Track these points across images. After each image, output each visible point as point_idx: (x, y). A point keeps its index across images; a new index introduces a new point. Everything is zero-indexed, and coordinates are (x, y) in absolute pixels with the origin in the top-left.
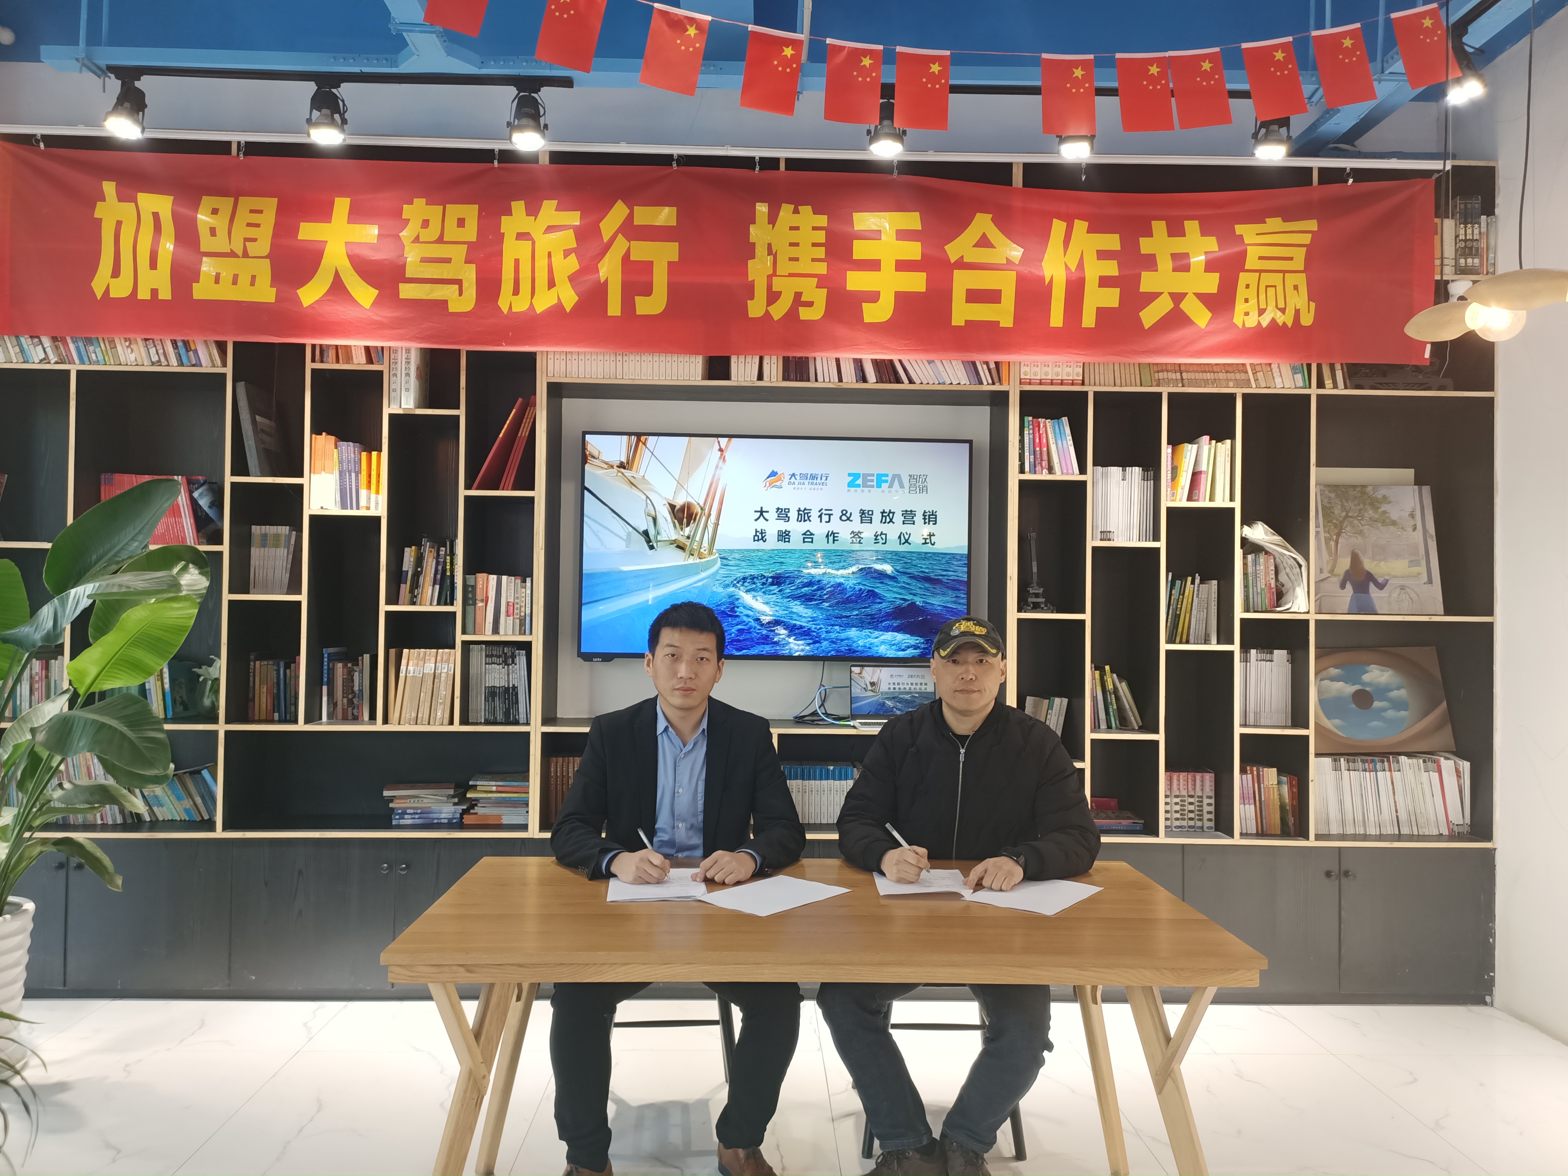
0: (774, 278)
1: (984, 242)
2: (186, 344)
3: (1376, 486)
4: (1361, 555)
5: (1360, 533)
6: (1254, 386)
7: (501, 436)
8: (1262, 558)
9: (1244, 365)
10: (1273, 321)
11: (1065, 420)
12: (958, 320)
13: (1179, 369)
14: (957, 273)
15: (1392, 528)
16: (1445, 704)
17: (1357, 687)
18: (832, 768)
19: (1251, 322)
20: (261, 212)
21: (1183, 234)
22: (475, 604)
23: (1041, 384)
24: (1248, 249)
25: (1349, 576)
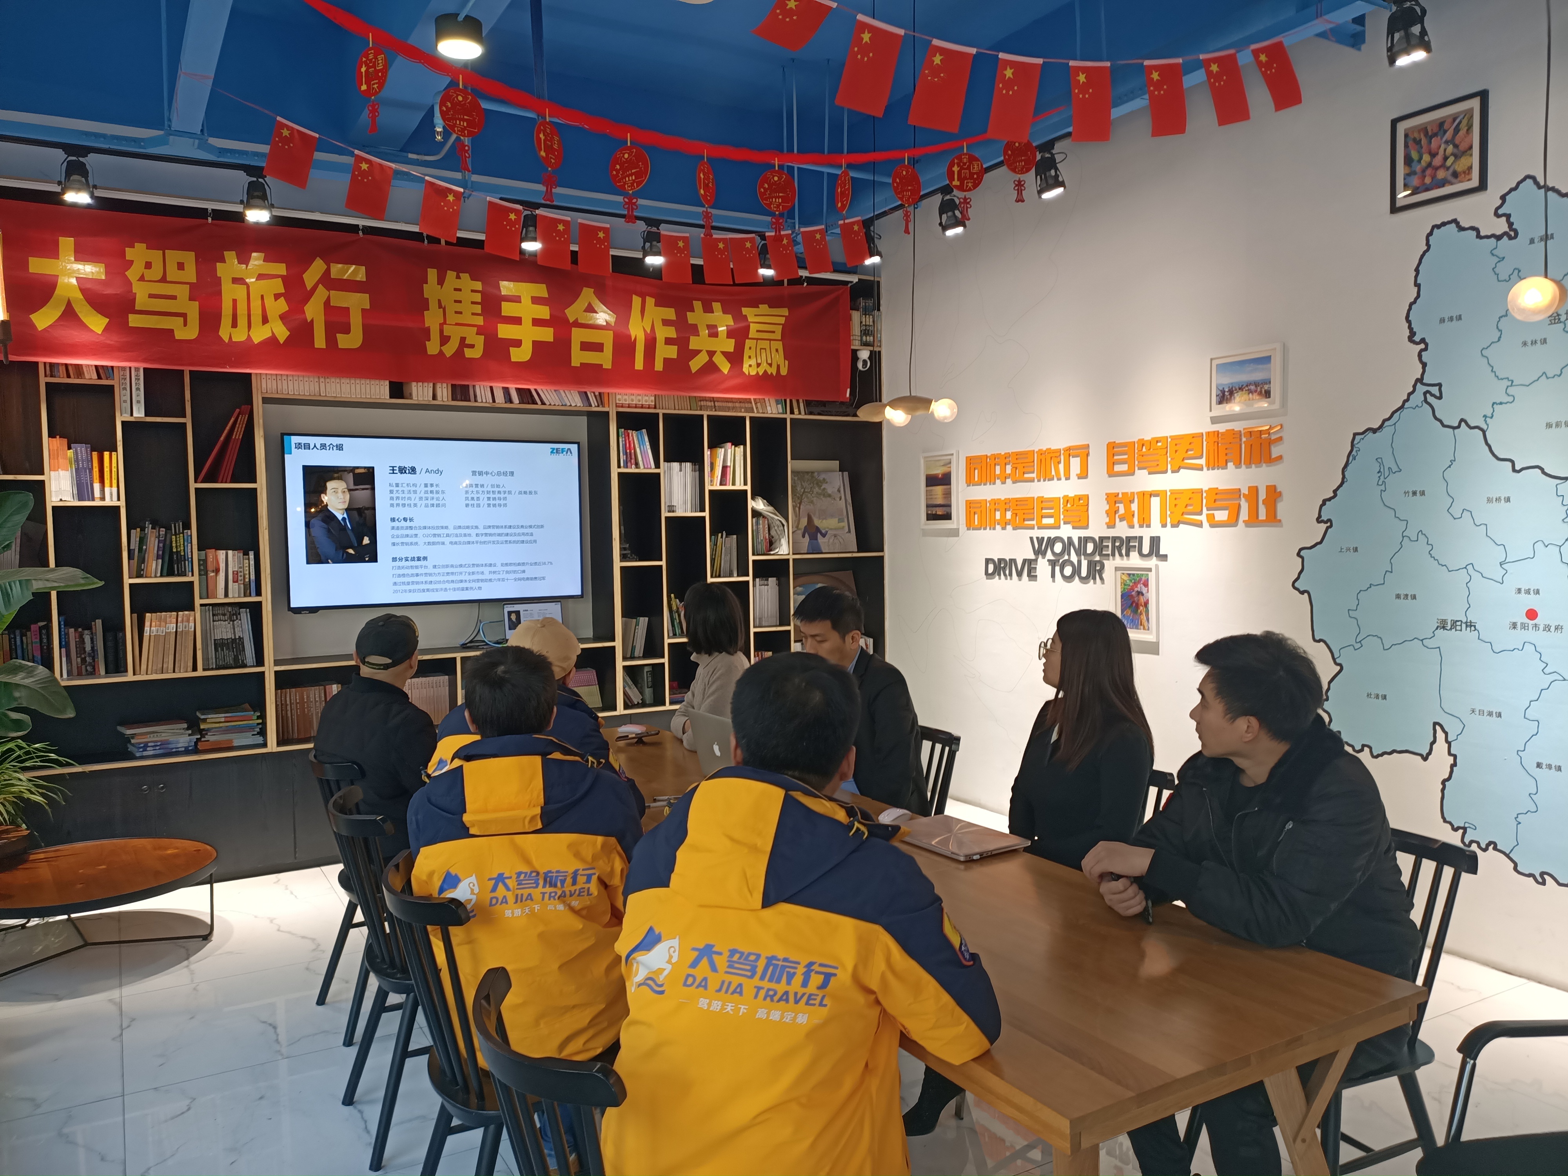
0: (445, 326)
1: (590, 309)
3: (819, 472)
4: (812, 516)
5: (812, 502)
6: (756, 411)
7: (221, 439)
8: (763, 522)
9: (750, 399)
10: (765, 371)
11: (644, 431)
12: (576, 362)
13: (713, 400)
14: (573, 330)
15: (828, 499)
19: (753, 373)
21: (712, 311)
22: (209, 574)
23: (629, 407)
24: (751, 324)
25: (806, 530)
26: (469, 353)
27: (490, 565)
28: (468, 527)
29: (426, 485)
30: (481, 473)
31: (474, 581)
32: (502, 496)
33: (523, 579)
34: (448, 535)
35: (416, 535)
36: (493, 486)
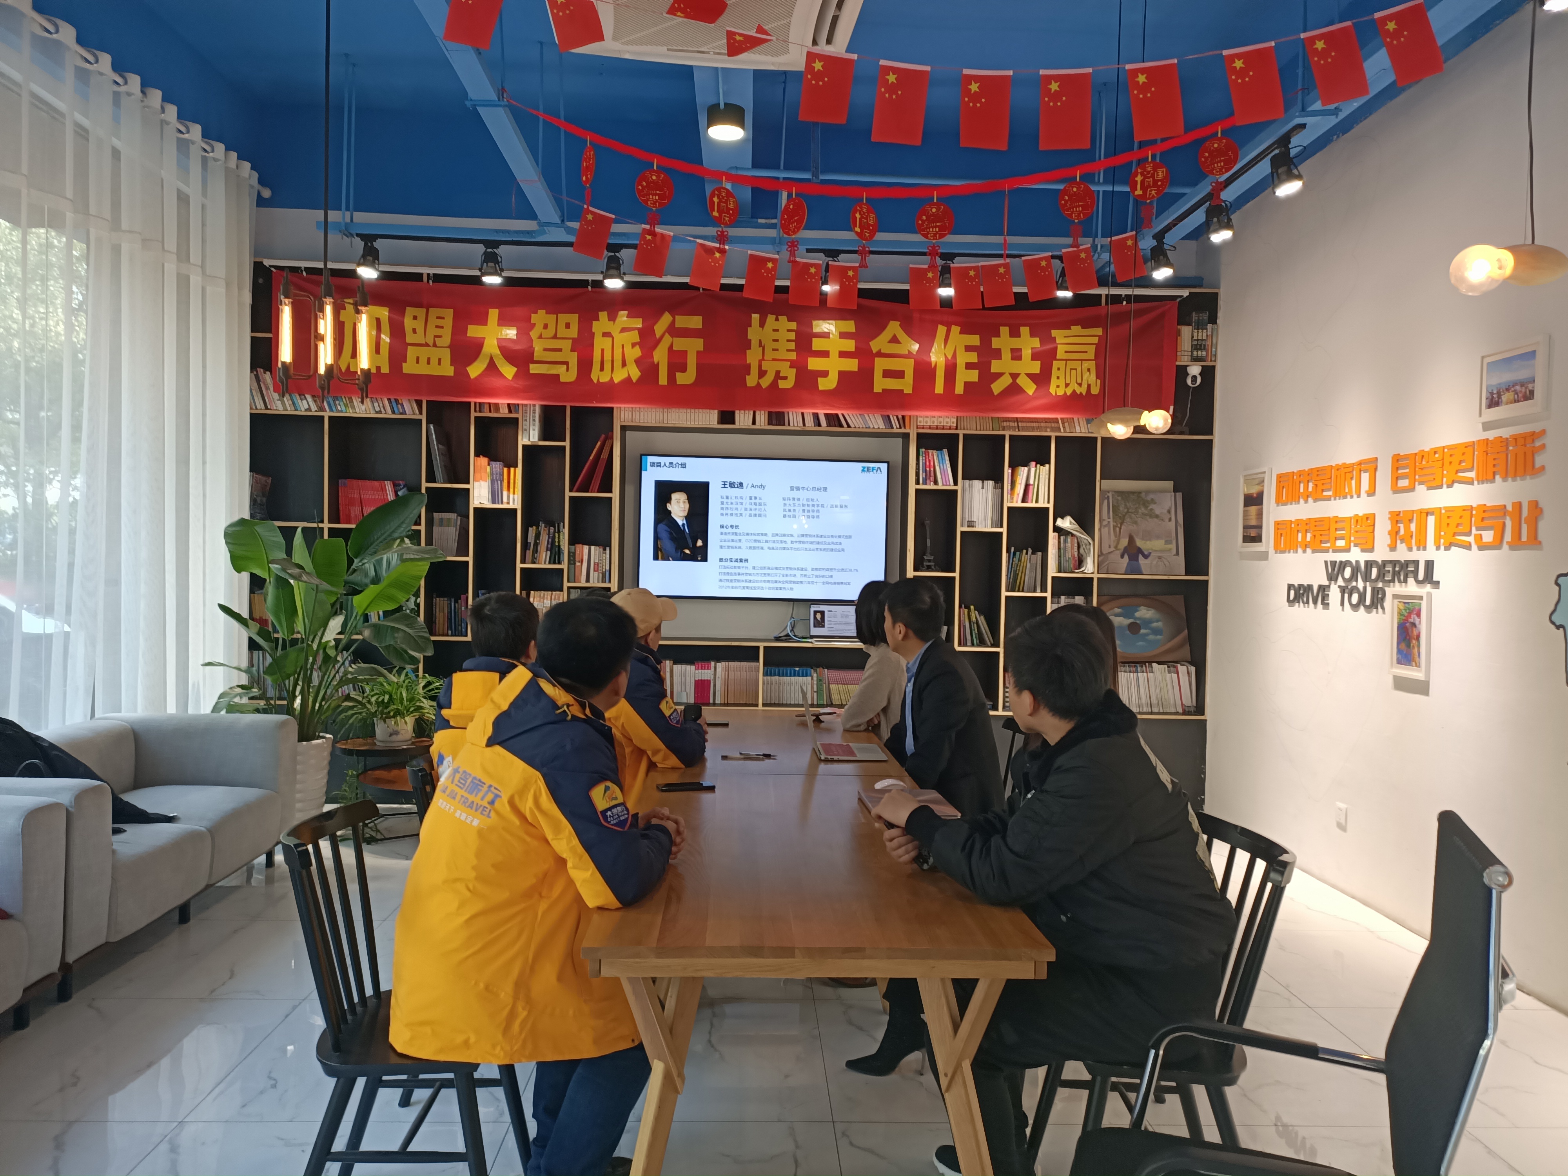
0: (763, 362)
1: (894, 340)
2: (397, 400)
3: (1148, 492)
4: (1134, 536)
5: (1136, 523)
6: (1062, 431)
7: (591, 458)
8: (1069, 539)
9: (1057, 419)
10: (1074, 391)
11: (945, 451)
12: (877, 389)
13: (1017, 420)
14: (877, 359)
15: (1156, 520)
16: (1186, 631)
17: (1131, 620)
18: (797, 669)
19: (1060, 392)
20: (443, 318)
21: (1019, 336)
22: (575, 564)
23: (930, 428)
24: (1059, 346)
25: (1126, 551)
26: (782, 384)
27: (802, 569)
28: (784, 535)
29: (751, 498)
30: (798, 489)
31: (787, 582)
32: (816, 508)
33: (831, 583)
34: (767, 541)
35: (740, 540)
36: (808, 500)
